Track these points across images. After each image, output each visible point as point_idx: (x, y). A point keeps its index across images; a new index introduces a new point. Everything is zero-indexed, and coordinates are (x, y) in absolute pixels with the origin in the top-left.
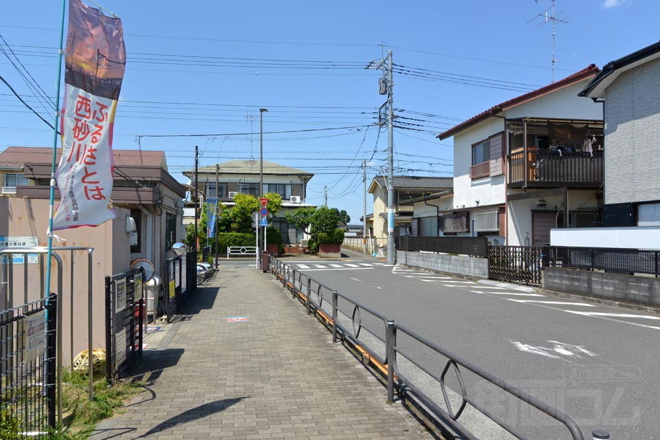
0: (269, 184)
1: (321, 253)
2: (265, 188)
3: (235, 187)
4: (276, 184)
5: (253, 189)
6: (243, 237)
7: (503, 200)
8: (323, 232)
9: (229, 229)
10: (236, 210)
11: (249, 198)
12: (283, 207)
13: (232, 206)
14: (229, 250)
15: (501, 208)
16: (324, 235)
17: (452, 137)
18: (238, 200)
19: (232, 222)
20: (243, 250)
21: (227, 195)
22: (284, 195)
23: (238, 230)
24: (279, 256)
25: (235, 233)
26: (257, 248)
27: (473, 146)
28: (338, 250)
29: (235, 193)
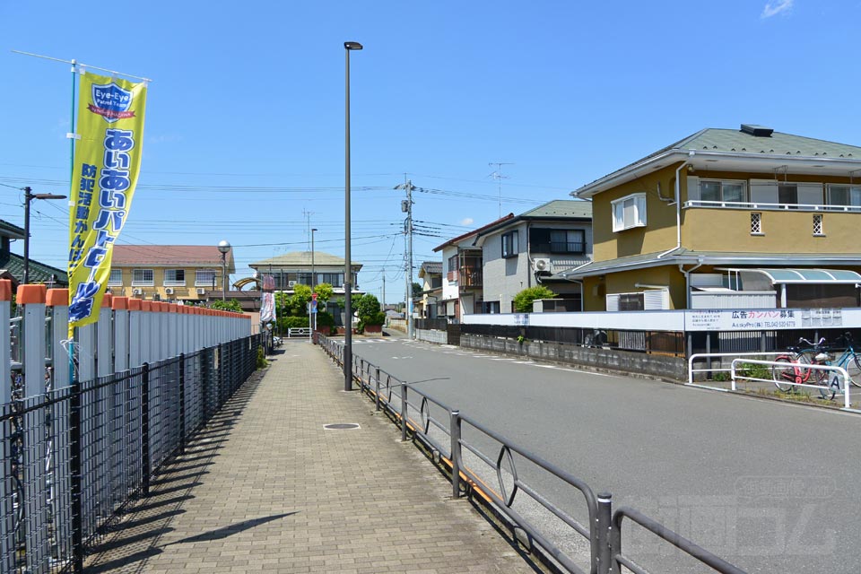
0: (324, 274)
1: (366, 333)
2: (320, 278)
3: (293, 276)
4: (330, 274)
5: (309, 279)
6: (301, 320)
7: (457, 296)
8: (367, 315)
9: (289, 314)
10: (294, 298)
11: (307, 288)
12: (335, 294)
13: (291, 294)
14: (290, 331)
15: (456, 302)
16: (368, 317)
17: (441, 251)
18: (297, 288)
19: (292, 308)
20: (301, 331)
21: (287, 284)
22: (337, 283)
23: (297, 315)
24: (331, 335)
25: (295, 317)
26: (310, 328)
27: (449, 259)
28: (379, 330)
29: (295, 282)
